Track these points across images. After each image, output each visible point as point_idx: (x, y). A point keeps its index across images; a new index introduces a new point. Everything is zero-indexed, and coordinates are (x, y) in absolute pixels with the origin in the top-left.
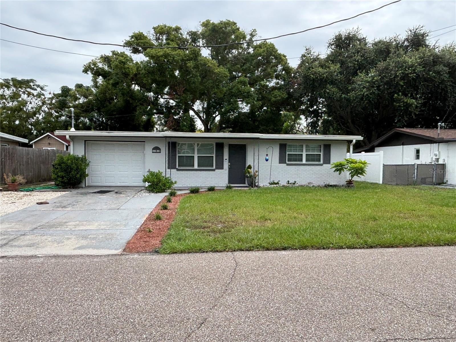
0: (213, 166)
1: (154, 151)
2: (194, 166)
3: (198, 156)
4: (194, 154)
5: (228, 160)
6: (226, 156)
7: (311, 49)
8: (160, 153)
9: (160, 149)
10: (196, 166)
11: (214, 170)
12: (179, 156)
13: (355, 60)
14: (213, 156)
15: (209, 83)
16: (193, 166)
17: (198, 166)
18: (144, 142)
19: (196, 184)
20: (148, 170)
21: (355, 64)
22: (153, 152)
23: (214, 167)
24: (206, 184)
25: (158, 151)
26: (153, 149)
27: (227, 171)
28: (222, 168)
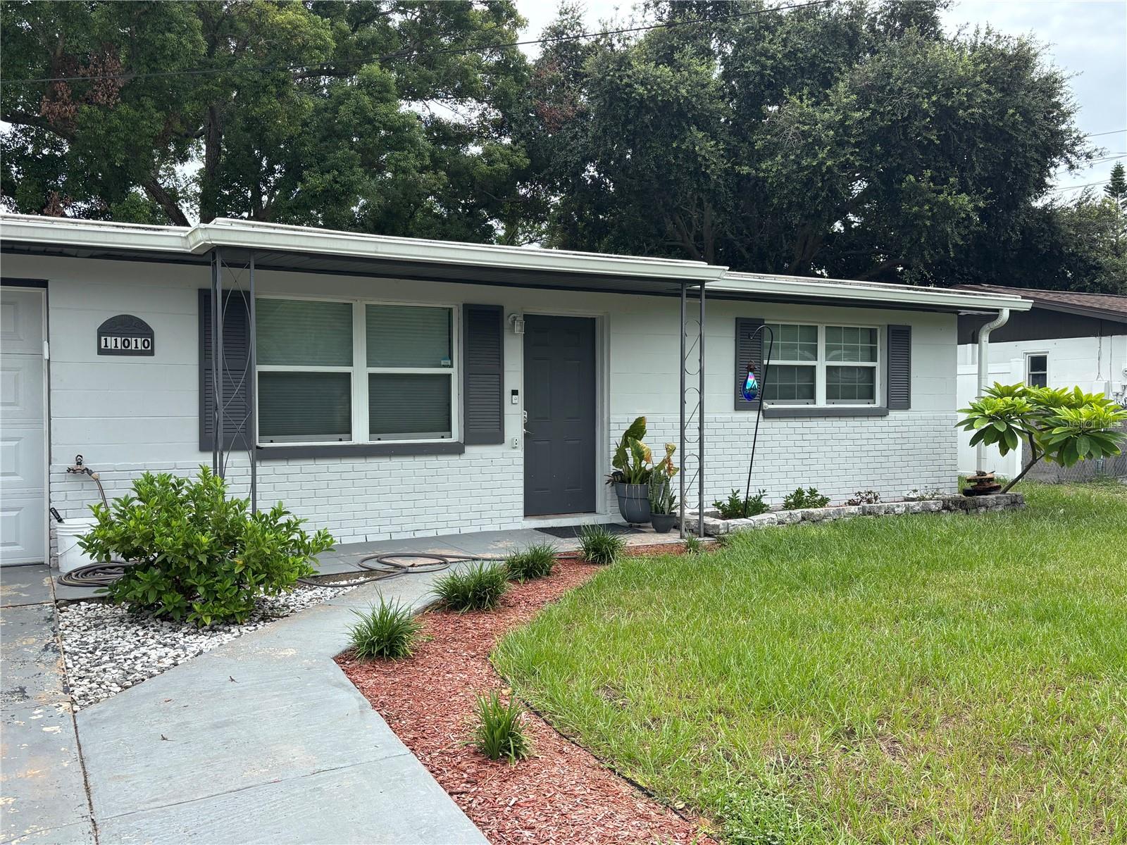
0: (449, 429)
1: (110, 342)
2: (349, 431)
3: (371, 376)
4: (351, 364)
5: (519, 399)
6: (514, 377)
7: (580, 12)
8: (151, 353)
9: (144, 331)
10: (361, 433)
11: (457, 449)
12: (262, 375)
13: (764, 53)
14: (449, 376)
15: (245, 68)
16: (347, 430)
17: (373, 431)
18: (43, 284)
19: (368, 530)
20: (73, 465)
21: (764, 67)
22: (102, 352)
23: (456, 434)
24: (421, 526)
25: (137, 343)
26: (105, 330)
27: (520, 453)
28: (496, 437)
